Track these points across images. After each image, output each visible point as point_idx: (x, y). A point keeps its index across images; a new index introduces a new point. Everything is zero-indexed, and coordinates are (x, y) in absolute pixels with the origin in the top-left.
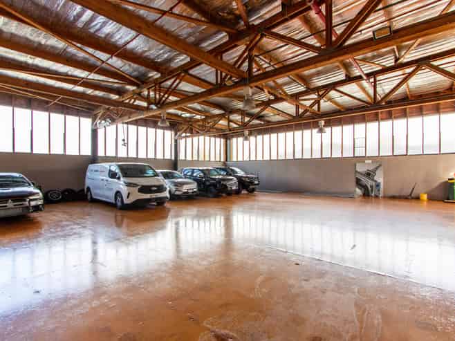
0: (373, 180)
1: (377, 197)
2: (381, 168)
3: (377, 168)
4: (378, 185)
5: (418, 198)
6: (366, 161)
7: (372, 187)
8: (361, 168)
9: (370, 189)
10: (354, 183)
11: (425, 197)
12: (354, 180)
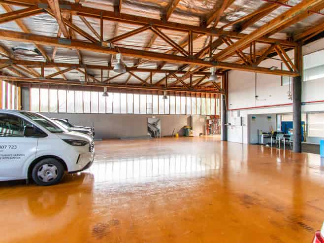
0: (156, 128)
1: (159, 137)
2: (160, 121)
3: (158, 121)
4: (158, 131)
5: (175, 136)
6: (153, 117)
7: (156, 132)
8: (151, 121)
9: (155, 133)
10: (147, 130)
11: (177, 135)
12: (147, 128)
